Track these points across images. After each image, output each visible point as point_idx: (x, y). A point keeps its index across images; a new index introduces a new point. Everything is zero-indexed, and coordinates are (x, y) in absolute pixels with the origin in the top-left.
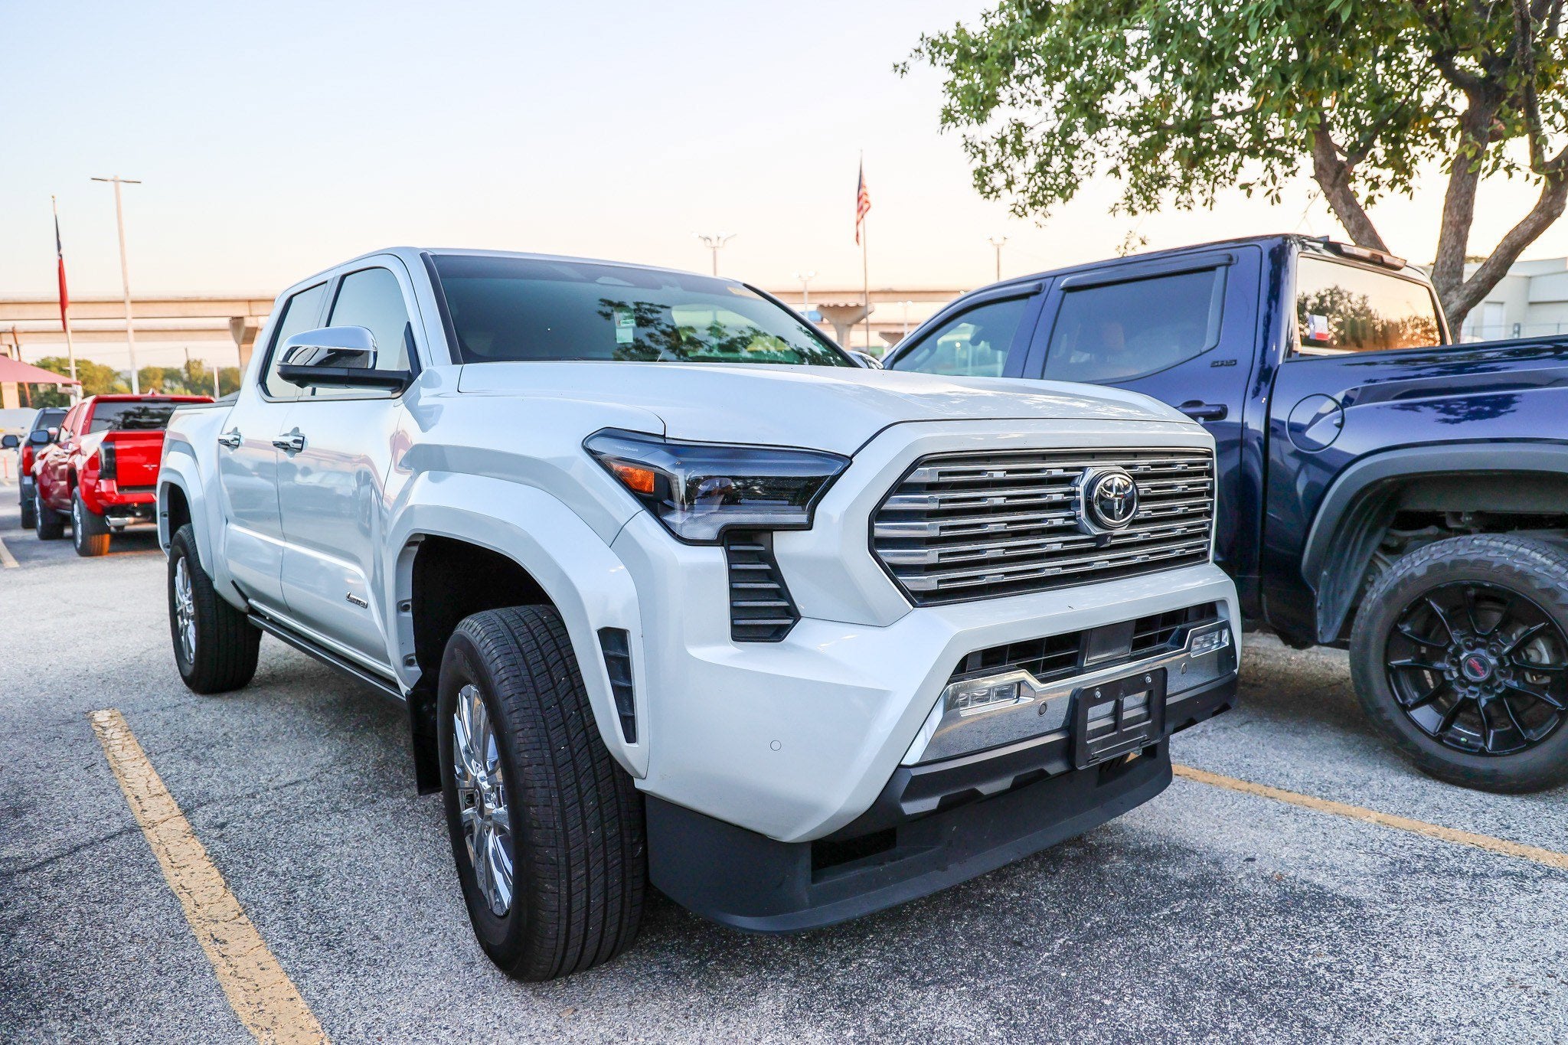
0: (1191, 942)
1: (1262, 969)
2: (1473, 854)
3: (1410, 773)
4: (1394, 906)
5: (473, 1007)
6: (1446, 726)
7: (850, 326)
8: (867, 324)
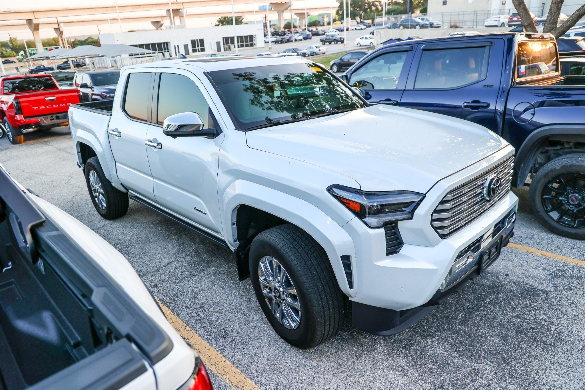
0: (500, 313)
1: (525, 322)
2: (575, 268)
3: (546, 231)
4: (557, 293)
5: (286, 358)
6: (561, 218)
7: (283, 11)
8: (291, 10)
